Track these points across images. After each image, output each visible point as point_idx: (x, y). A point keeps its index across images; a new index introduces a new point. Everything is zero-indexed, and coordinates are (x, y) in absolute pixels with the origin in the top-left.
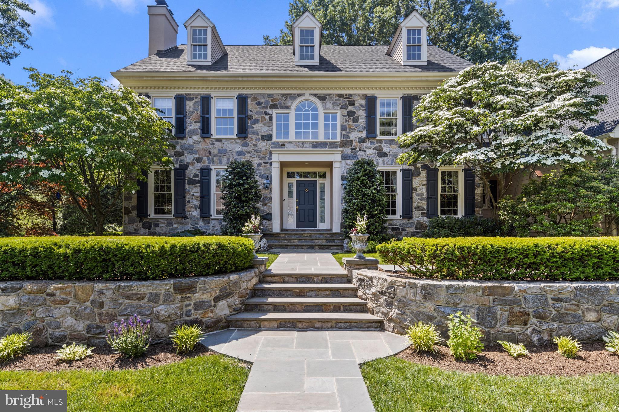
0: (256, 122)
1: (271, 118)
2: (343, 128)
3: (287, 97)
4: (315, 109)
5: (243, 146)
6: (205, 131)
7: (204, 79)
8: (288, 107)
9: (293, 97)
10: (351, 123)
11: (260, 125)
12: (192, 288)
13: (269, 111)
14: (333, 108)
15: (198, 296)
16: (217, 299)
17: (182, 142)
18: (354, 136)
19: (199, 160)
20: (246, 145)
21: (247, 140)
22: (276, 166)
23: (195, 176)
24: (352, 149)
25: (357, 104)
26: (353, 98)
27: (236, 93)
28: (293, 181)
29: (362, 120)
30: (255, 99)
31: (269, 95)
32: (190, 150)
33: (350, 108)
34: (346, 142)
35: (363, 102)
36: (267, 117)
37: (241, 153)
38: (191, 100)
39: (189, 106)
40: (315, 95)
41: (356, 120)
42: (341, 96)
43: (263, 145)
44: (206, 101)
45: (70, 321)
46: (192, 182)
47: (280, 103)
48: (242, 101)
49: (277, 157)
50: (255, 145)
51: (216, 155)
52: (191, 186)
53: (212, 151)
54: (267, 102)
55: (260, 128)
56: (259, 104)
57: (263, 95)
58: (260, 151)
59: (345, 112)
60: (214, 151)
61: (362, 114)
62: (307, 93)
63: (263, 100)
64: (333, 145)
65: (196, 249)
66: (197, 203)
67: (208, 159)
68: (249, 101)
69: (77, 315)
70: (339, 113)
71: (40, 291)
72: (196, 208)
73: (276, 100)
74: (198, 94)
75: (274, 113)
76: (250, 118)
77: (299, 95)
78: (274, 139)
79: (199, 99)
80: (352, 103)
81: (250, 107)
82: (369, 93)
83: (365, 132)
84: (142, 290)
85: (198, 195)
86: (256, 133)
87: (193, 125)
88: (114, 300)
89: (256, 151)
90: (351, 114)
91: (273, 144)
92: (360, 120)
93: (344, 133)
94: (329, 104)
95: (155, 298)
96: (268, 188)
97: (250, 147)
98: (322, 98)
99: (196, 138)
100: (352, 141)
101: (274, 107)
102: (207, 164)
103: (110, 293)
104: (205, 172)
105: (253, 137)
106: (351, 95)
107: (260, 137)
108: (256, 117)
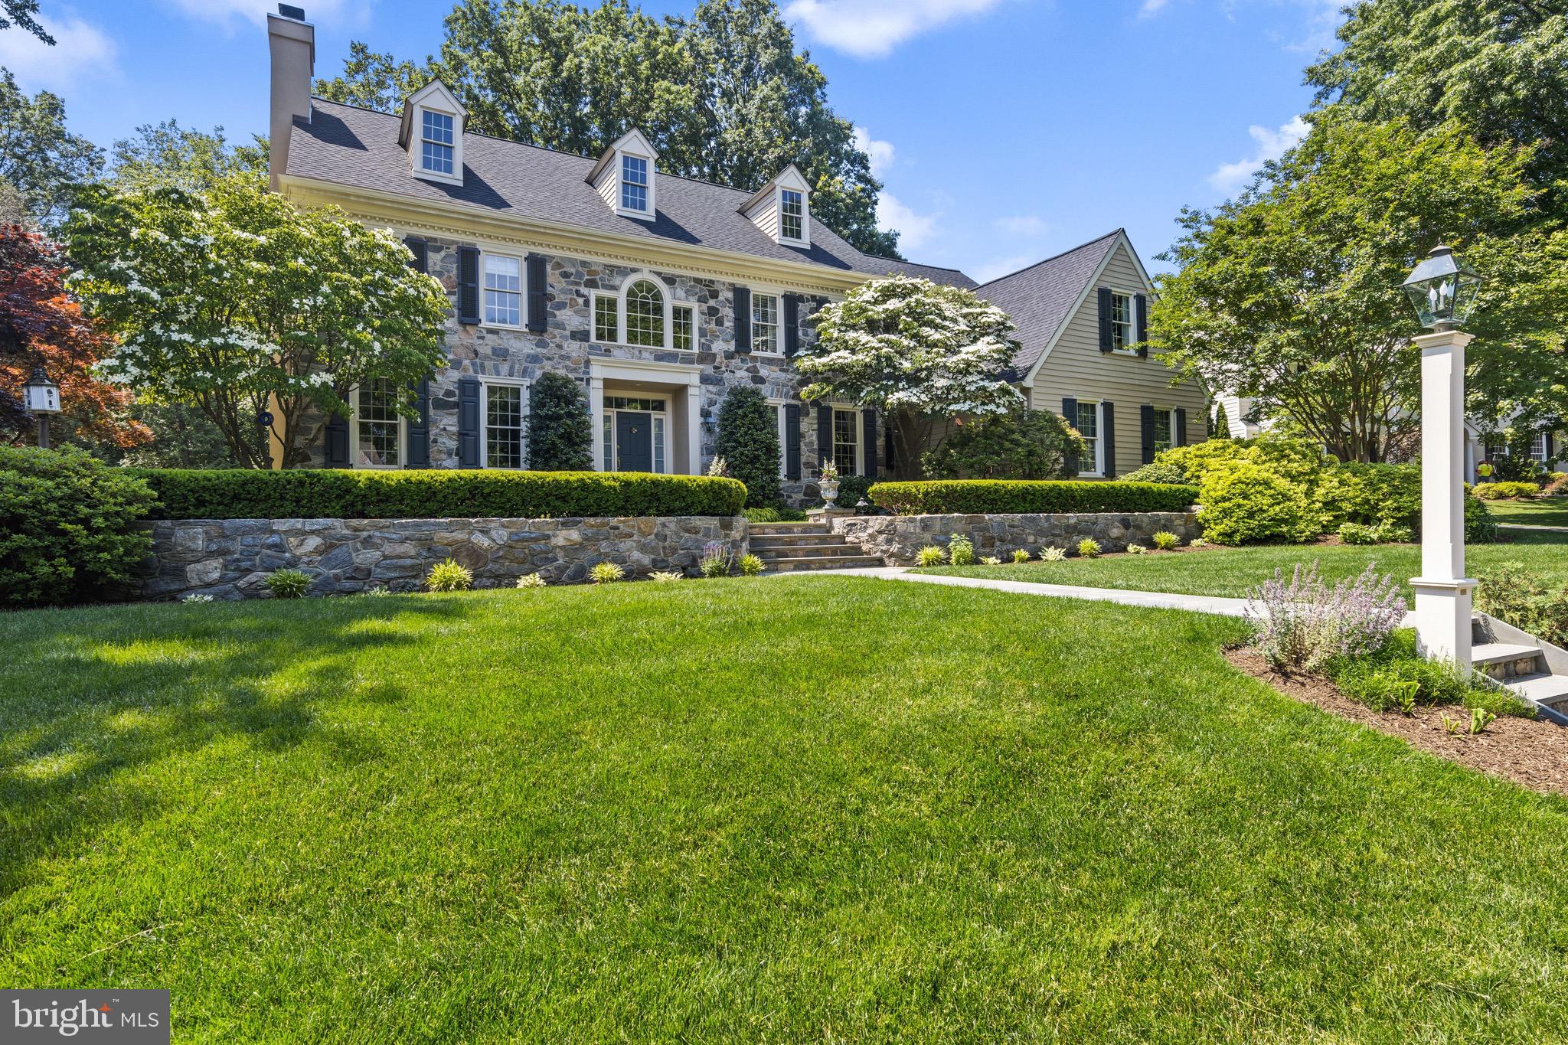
0: (562, 306)
1: (587, 303)
2: (703, 333)
3: (612, 269)
4: (658, 296)
5: (537, 345)
6: (468, 311)
8: (614, 288)
9: (623, 271)
10: (713, 325)
11: (568, 312)
13: (583, 290)
14: (687, 299)
18: (719, 347)
19: (456, 364)
20: (542, 344)
21: (546, 337)
22: (597, 385)
23: (449, 393)
24: (716, 368)
25: (721, 298)
26: (716, 287)
27: (524, 251)
28: (612, 413)
29: (729, 324)
30: (558, 265)
31: (584, 264)
33: (712, 303)
34: (706, 357)
35: (730, 295)
36: (581, 301)
37: (535, 359)
38: (438, 250)
39: (434, 261)
40: (659, 274)
41: (720, 322)
42: (698, 281)
43: (573, 348)
44: (468, 257)
45: (636, 555)
46: (441, 405)
47: (602, 279)
48: (536, 266)
49: (599, 371)
50: (560, 347)
51: (487, 357)
52: (439, 412)
53: (480, 350)
54: (579, 275)
55: (569, 318)
56: (566, 275)
57: (573, 262)
58: (568, 358)
59: (704, 307)
60: (485, 350)
61: (728, 313)
62: (646, 268)
63: (573, 270)
64: (688, 360)
66: (453, 444)
67: (474, 364)
68: (549, 268)
69: (643, 548)
70: (696, 307)
71: (603, 525)
72: (449, 454)
73: (595, 273)
74: (453, 242)
75: (592, 294)
76: (551, 298)
77: (634, 270)
78: (592, 339)
79: (453, 250)
80: (714, 295)
81: (550, 280)
82: (740, 282)
83: (733, 342)
84: (699, 523)
85: (454, 429)
86: (560, 326)
88: (676, 533)
89: (562, 357)
90: (713, 311)
91: (591, 347)
92: (727, 324)
93: (703, 340)
94: (681, 293)
97: (551, 350)
98: (670, 281)
99: (450, 322)
100: (714, 355)
101: (592, 283)
102: (471, 372)
103: (672, 526)
104: (469, 387)
105: (556, 332)
106: (712, 282)
107: (568, 333)
108: (560, 298)
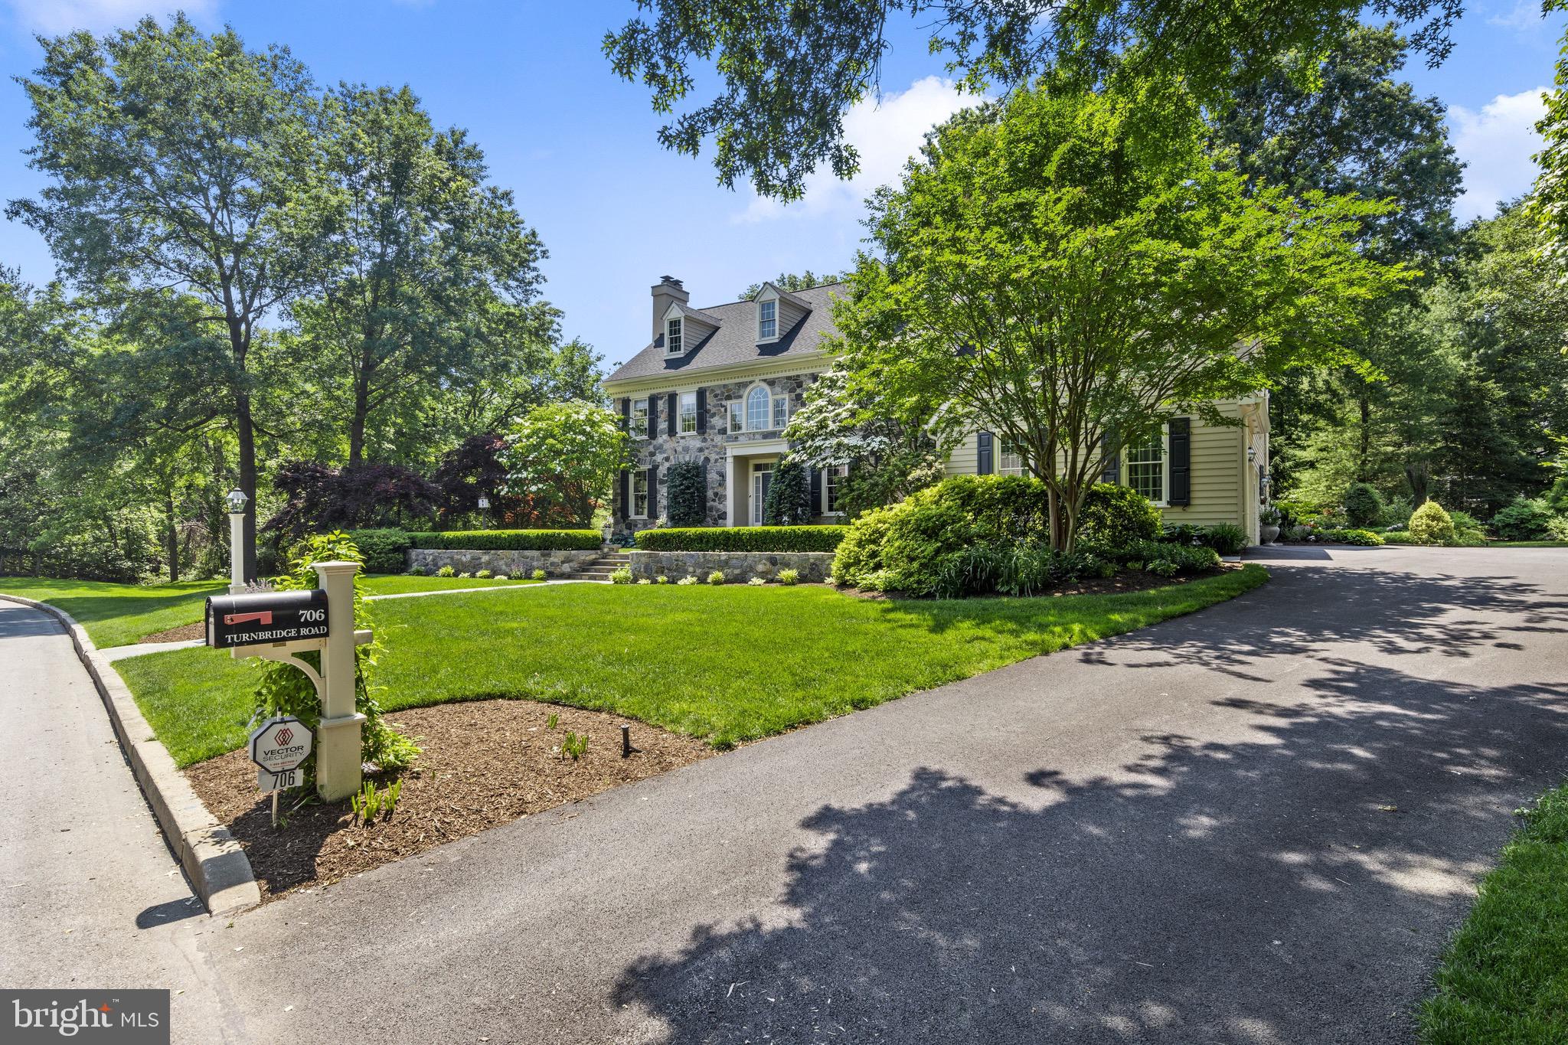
0: (714, 415)
1: (726, 410)
2: (791, 414)
3: (739, 385)
4: (766, 396)
5: (702, 442)
6: (672, 431)
7: (666, 379)
8: (740, 397)
9: (745, 385)
11: (717, 418)
12: (549, 555)
13: (724, 402)
14: (781, 393)
15: (552, 559)
16: (563, 562)
17: (654, 442)
19: (667, 459)
20: (704, 441)
21: (706, 435)
22: (730, 460)
23: (665, 475)
25: (804, 386)
26: (801, 379)
27: (696, 387)
28: (760, 474)
30: (713, 391)
31: (724, 386)
32: (659, 448)
33: (798, 391)
36: (723, 409)
37: (701, 450)
38: (661, 398)
39: (662, 405)
40: (765, 381)
41: (803, 404)
42: (789, 378)
43: (718, 439)
44: (672, 398)
46: (662, 482)
47: (734, 393)
48: (701, 395)
49: (731, 452)
50: (712, 440)
51: (681, 453)
52: (661, 486)
53: (677, 449)
54: (722, 394)
55: (716, 422)
56: (716, 396)
57: (719, 386)
58: (716, 446)
59: (793, 396)
60: (679, 449)
62: (757, 379)
63: (719, 392)
64: (781, 435)
65: (553, 536)
66: (666, 502)
67: (675, 457)
68: (707, 394)
70: (786, 398)
72: (664, 508)
73: (731, 390)
74: (667, 393)
75: (728, 403)
76: (708, 411)
77: (750, 382)
78: (729, 432)
79: (667, 397)
80: (799, 386)
81: (708, 401)
82: (817, 371)
85: (667, 494)
86: (713, 427)
87: (662, 425)
89: (714, 446)
90: (798, 398)
91: (728, 437)
94: (778, 389)
95: (532, 558)
96: (722, 483)
97: (709, 442)
98: (771, 383)
99: (665, 437)
101: (729, 398)
105: (711, 431)
106: (798, 377)
107: (716, 431)
108: (713, 410)
